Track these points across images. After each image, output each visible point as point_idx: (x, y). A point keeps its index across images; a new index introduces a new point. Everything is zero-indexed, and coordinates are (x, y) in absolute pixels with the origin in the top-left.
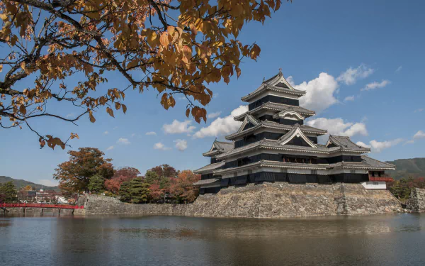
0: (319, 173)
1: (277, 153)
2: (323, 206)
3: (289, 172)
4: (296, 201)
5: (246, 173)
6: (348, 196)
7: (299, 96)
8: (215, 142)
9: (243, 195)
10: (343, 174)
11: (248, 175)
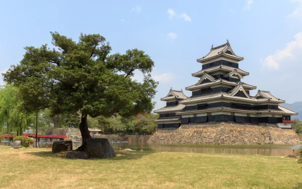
0: (251, 116)
1: (229, 102)
2: (256, 138)
3: (236, 115)
4: (242, 135)
5: (206, 115)
6: (271, 132)
7: (238, 60)
8: (171, 90)
9: (205, 130)
10: (267, 117)
11: (207, 116)
